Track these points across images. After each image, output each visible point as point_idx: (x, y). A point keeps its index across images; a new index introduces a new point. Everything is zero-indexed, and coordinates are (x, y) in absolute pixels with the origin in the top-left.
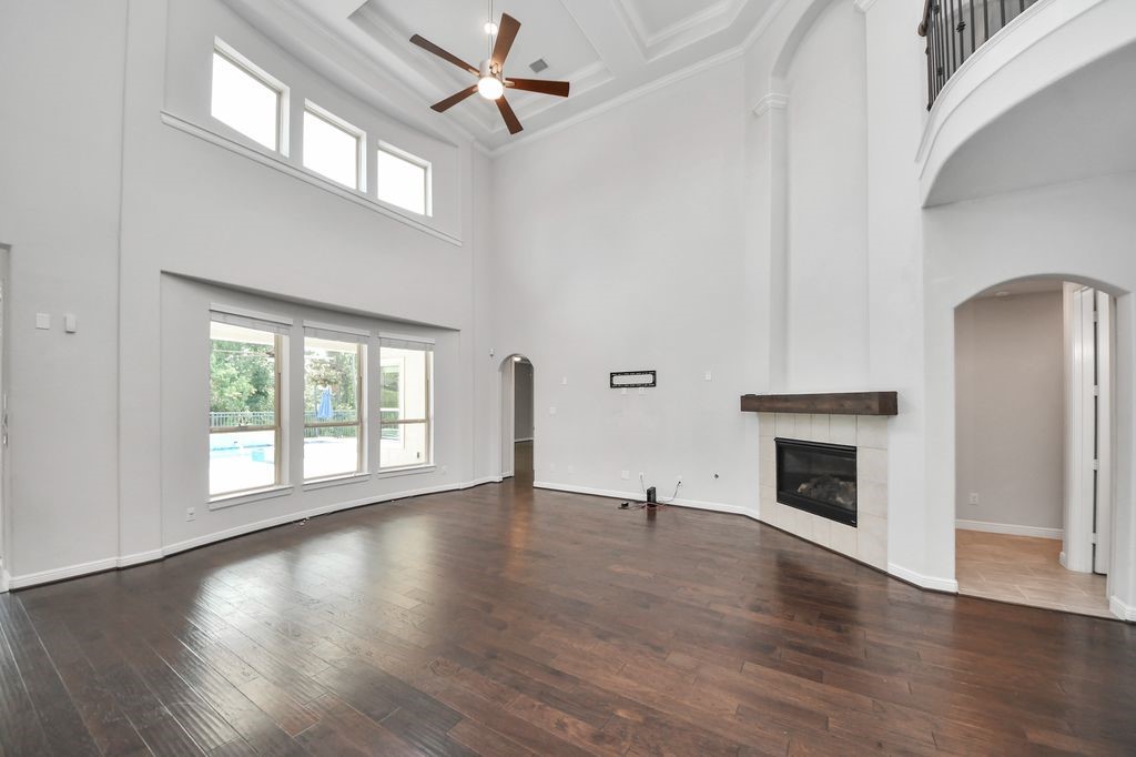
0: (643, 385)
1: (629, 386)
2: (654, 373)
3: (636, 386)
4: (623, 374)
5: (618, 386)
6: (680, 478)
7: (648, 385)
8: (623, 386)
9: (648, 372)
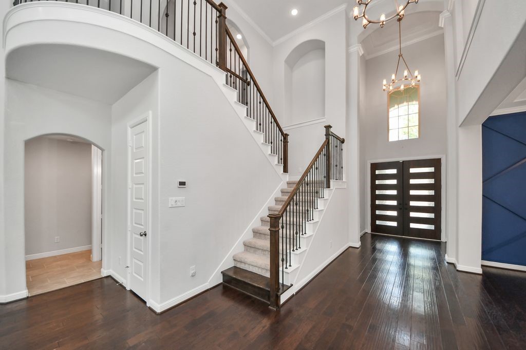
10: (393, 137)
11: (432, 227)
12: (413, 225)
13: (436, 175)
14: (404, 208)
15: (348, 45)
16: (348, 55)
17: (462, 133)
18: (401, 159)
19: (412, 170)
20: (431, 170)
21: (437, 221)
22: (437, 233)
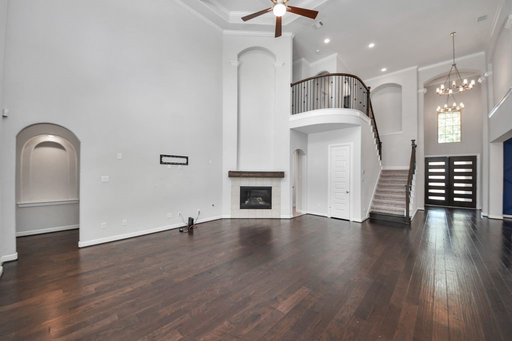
0: (181, 164)
1: (173, 164)
2: (187, 158)
3: (177, 164)
4: (169, 156)
5: (165, 163)
6: (198, 210)
7: (184, 164)
8: (169, 163)
9: (184, 157)
10: (441, 141)
11: (470, 200)
12: (456, 199)
13: (474, 167)
14: (449, 188)
15: (418, 89)
16: (418, 94)
17: (492, 146)
18: (448, 156)
19: (456, 163)
20: (471, 163)
21: (473, 197)
22: (473, 204)
